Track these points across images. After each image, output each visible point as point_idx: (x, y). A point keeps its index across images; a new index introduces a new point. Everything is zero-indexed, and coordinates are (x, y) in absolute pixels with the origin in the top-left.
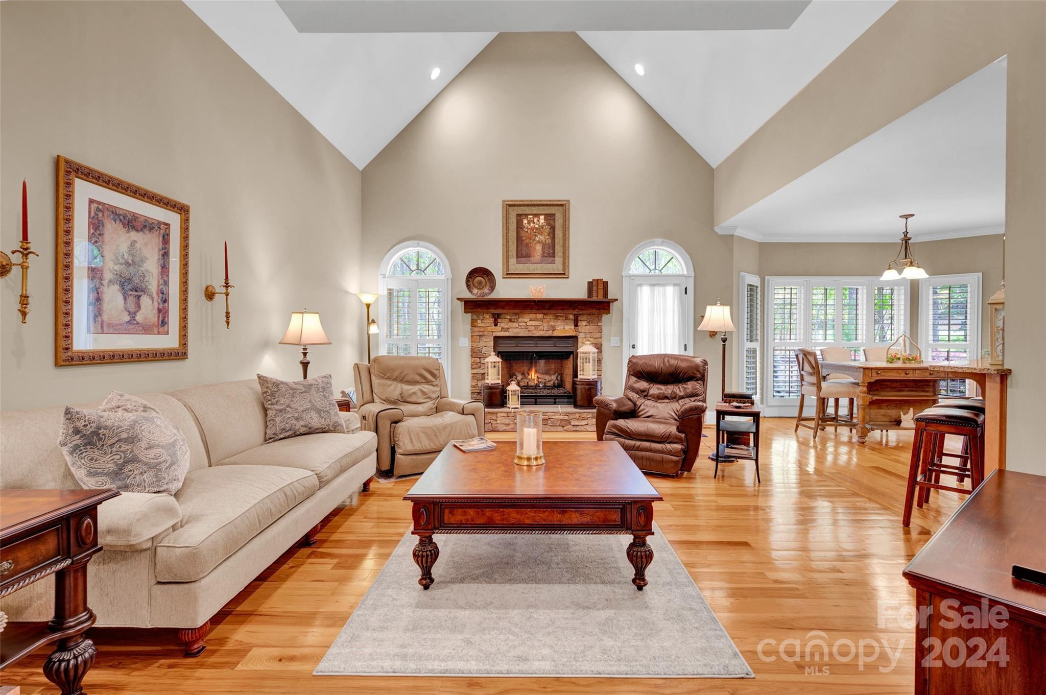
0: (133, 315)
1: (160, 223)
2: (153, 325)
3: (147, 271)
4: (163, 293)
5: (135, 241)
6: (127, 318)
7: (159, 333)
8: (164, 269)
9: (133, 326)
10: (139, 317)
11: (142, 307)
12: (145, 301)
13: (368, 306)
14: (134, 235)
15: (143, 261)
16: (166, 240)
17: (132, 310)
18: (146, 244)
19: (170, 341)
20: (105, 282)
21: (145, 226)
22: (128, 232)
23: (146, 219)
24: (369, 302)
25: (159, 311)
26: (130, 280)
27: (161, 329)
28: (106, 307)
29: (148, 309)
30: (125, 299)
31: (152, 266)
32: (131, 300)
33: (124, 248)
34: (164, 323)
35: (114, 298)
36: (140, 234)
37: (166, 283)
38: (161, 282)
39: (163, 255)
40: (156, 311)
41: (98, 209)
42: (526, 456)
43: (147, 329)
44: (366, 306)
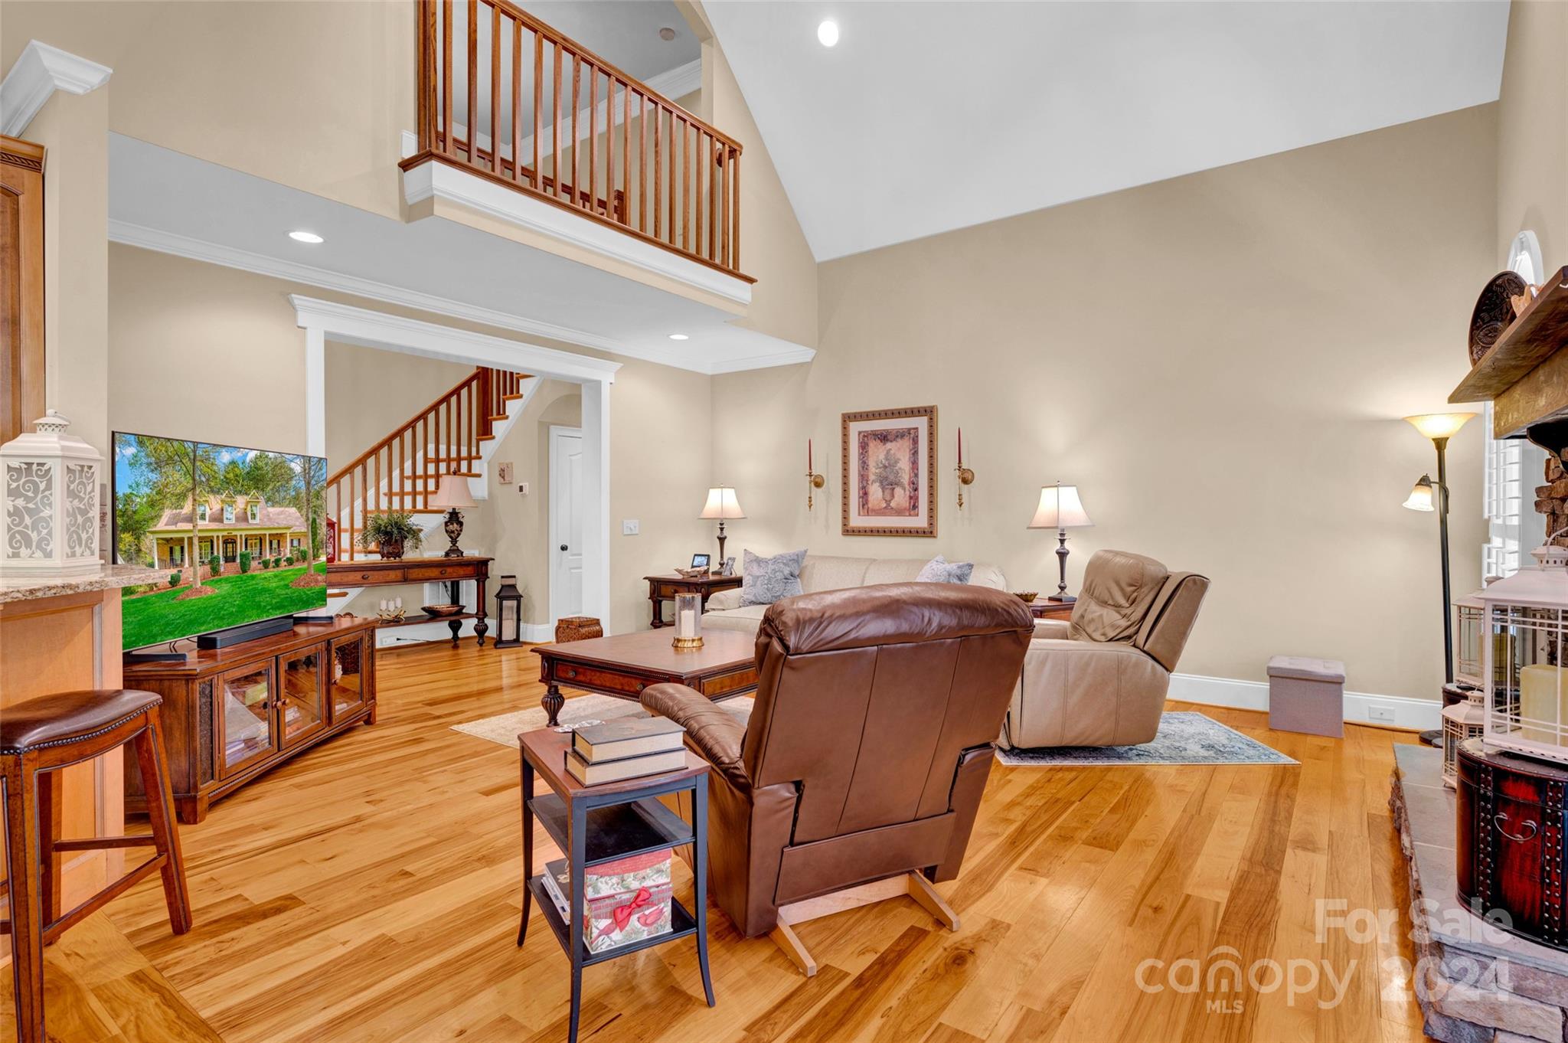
0: (888, 502)
1: (909, 429)
2: (905, 509)
3: (900, 469)
4: (913, 484)
5: (890, 449)
6: (884, 505)
7: (910, 515)
8: (915, 464)
9: (887, 510)
10: (893, 504)
11: (896, 496)
12: (898, 491)
13: (1440, 444)
14: (889, 445)
15: (896, 462)
16: (915, 441)
17: (888, 498)
18: (899, 449)
19: (920, 521)
20: (870, 482)
21: (897, 436)
22: (885, 444)
23: (898, 431)
24: (1440, 433)
25: (911, 498)
26: (886, 478)
27: (912, 512)
28: (871, 498)
29: (901, 497)
30: (883, 492)
31: (904, 465)
32: (888, 492)
33: (882, 457)
34: (915, 507)
35: (876, 492)
36: (894, 443)
37: (916, 475)
38: (912, 475)
39: (913, 454)
40: (907, 498)
41: (864, 436)
43: (899, 512)
44: (1433, 444)
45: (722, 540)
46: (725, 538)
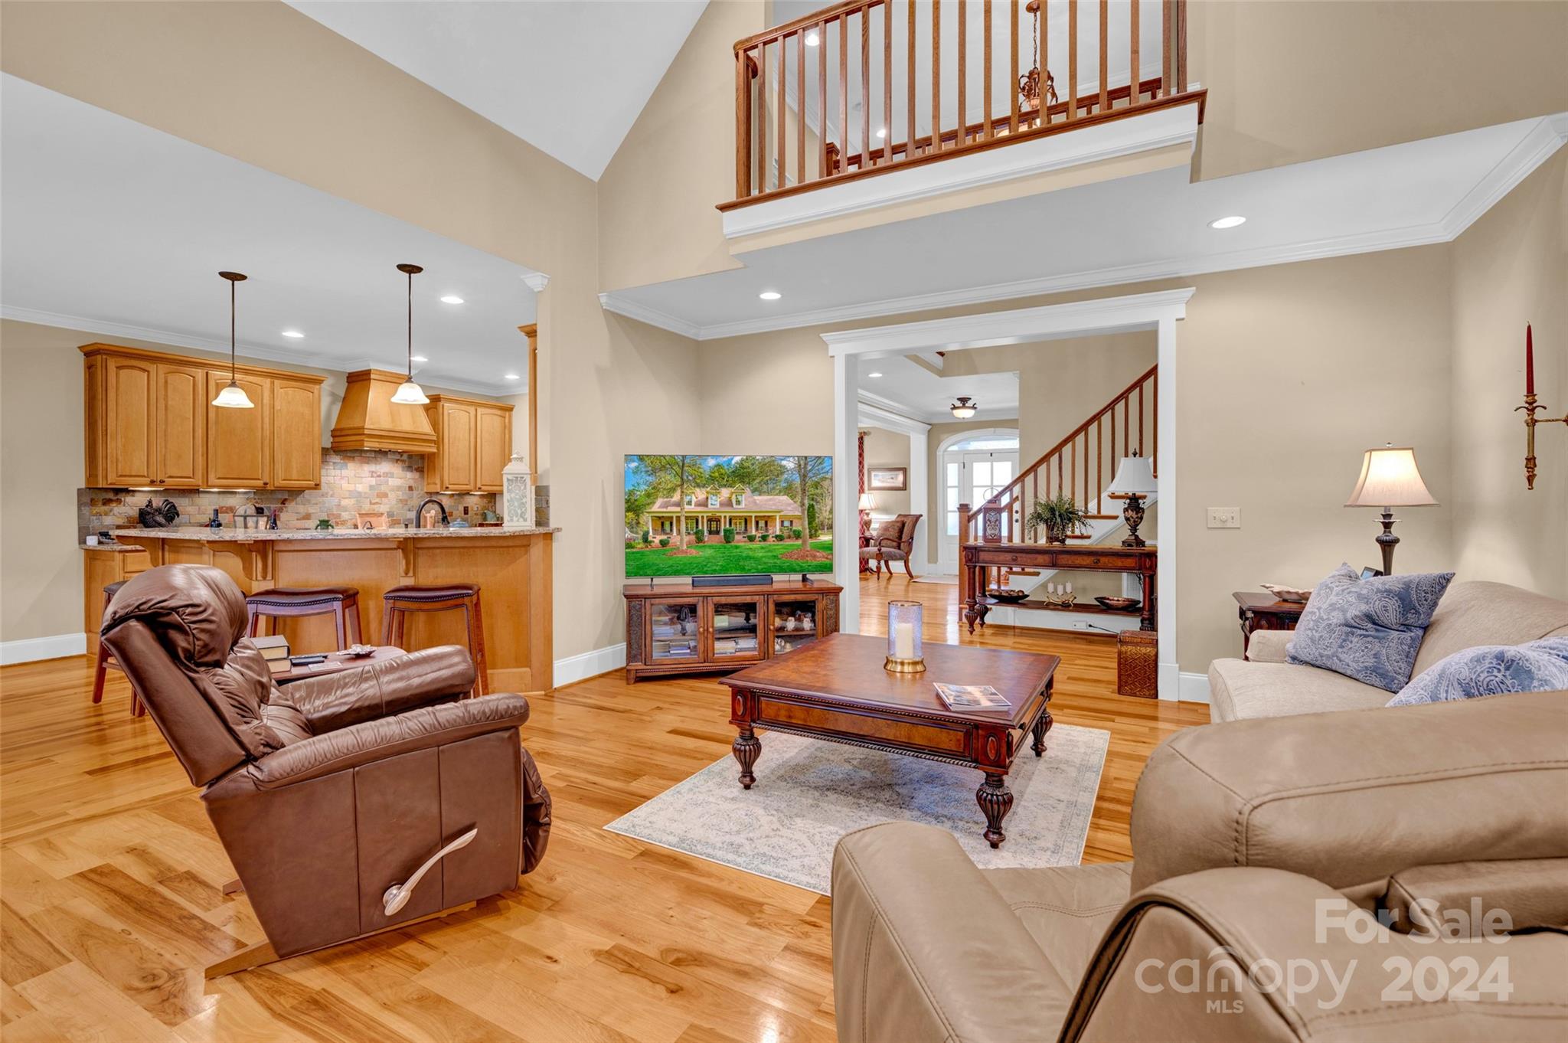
42: (899, 660)
45: (1387, 546)
46: (1397, 541)
